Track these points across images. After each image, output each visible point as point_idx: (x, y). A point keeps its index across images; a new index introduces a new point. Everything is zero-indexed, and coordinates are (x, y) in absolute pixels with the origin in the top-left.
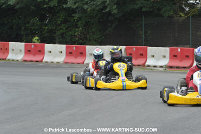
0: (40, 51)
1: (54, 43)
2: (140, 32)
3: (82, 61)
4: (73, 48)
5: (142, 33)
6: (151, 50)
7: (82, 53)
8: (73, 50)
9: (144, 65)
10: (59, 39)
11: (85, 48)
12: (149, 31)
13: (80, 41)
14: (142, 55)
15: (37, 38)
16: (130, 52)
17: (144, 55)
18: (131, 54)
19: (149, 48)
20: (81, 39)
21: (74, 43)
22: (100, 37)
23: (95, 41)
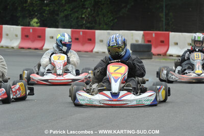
0: (39, 37)
1: (57, 27)
2: (161, 15)
3: (91, 50)
4: (80, 33)
5: (163, 15)
6: (174, 36)
7: (90, 40)
8: (80, 35)
9: (165, 54)
10: (63, 22)
11: (94, 33)
12: (171, 14)
13: (88, 25)
14: (162, 42)
15: (35, 20)
16: (149, 38)
17: (165, 43)
18: (149, 41)
19: (172, 34)
20: (89, 22)
21: (81, 27)
22: (112, 20)
23: (106, 24)
